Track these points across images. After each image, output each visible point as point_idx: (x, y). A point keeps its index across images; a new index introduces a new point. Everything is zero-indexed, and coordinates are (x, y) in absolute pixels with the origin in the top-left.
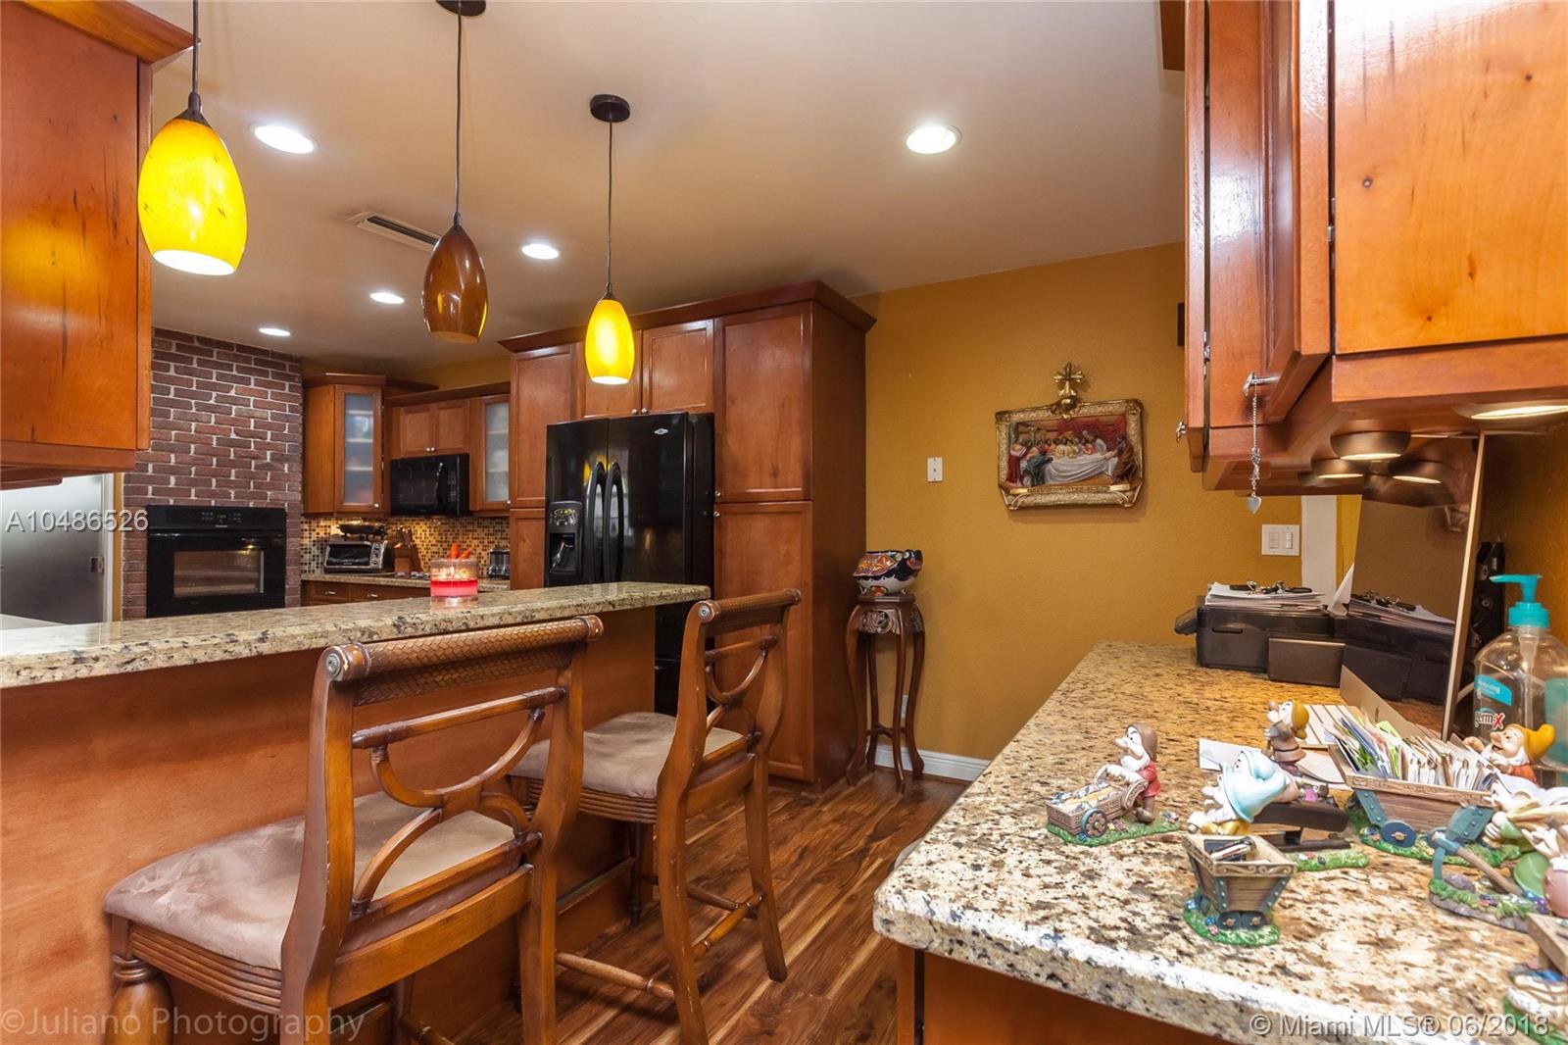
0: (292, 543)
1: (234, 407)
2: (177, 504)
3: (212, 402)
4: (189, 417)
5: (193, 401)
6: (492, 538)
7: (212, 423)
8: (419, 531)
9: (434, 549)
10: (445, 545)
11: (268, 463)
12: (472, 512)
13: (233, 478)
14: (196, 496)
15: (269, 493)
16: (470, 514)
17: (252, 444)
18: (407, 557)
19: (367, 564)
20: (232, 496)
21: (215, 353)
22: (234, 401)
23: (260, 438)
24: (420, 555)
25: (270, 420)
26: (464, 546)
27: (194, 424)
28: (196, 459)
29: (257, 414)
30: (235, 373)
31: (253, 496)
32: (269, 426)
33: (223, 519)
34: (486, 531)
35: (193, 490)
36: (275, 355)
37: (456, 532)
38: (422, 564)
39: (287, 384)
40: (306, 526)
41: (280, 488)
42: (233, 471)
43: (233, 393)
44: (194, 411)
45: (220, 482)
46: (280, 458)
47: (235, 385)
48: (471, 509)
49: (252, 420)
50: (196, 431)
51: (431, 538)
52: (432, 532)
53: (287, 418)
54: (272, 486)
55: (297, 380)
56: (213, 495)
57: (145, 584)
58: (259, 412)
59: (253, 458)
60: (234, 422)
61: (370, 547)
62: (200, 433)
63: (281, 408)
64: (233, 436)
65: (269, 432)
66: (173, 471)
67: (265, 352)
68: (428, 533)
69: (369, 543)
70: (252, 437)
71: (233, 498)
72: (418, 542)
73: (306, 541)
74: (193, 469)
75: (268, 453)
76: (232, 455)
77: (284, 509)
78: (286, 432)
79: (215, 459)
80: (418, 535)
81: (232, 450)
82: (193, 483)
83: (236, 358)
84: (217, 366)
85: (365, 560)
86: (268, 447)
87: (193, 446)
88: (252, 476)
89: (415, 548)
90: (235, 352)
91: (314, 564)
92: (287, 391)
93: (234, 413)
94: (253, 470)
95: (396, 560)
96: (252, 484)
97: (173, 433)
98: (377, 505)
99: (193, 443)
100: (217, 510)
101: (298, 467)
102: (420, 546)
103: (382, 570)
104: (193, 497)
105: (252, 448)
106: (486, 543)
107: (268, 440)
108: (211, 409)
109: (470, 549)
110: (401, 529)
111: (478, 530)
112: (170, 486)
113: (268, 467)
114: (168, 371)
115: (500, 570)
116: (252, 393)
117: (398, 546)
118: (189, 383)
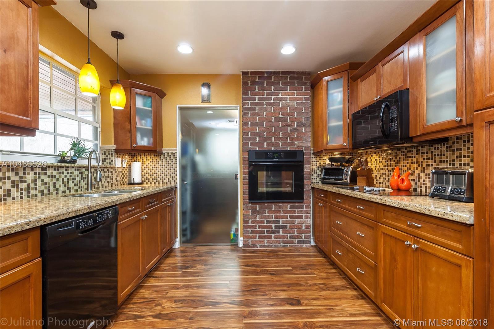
0: (307, 168)
1: (281, 102)
2: (259, 150)
3: (272, 101)
4: (263, 109)
5: (265, 102)
6: (430, 162)
7: (272, 111)
8: (373, 160)
9: (383, 171)
10: (390, 169)
11: (295, 128)
12: (412, 138)
13: (281, 136)
14: (266, 146)
15: (296, 143)
16: (410, 139)
17: (289, 119)
18: (365, 176)
19: (341, 179)
20: (281, 145)
21: (273, 78)
22: (281, 99)
23: (292, 116)
24: (373, 176)
25: (296, 107)
26: (405, 169)
27: (265, 113)
28: (266, 129)
29: (290, 104)
30: (281, 86)
31: (289, 145)
32: (295, 110)
33: (276, 156)
34: (424, 156)
35: (265, 143)
36: (298, 73)
37: (398, 158)
38: (375, 181)
39: (304, 87)
40: (314, 160)
41: (301, 140)
42: (281, 133)
43: (280, 96)
44: (265, 106)
45: (276, 139)
46: (301, 125)
47: (281, 92)
48: (412, 134)
49: (288, 107)
50: (266, 116)
51: (381, 164)
52: (381, 160)
53: (304, 104)
54: (297, 140)
55: (308, 84)
56: (273, 145)
57: (248, 185)
58: (291, 103)
59: (289, 126)
60: (281, 110)
61: (343, 170)
62: (267, 116)
63: (301, 99)
64: (281, 116)
65: (296, 112)
66: (258, 135)
67: (293, 73)
68: (378, 161)
69: (343, 168)
70: (288, 116)
71: (281, 147)
72: (372, 167)
73: (314, 167)
74: (265, 133)
75: (296, 123)
76: (280, 125)
77: (303, 151)
78: (303, 111)
79: (273, 128)
80: (373, 163)
81: (280, 123)
82: (265, 140)
83: (281, 78)
84: (273, 84)
85: (340, 177)
86: (295, 120)
87: (265, 123)
88: (289, 135)
89: (370, 170)
90: (281, 75)
91: (318, 179)
92: (304, 91)
93: (281, 105)
94: (289, 132)
95: (358, 178)
96: (289, 139)
97: (257, 117)
98: (345, 144)
99: (265, 121)
100: (274, 153)
101: (309, 128)
102: (374, 169)
103: (349, 183)
104: (265, 147)
105: (289, 122)
106: (424, 166)
107: (296, 116)
108: (271, 104)
109: (410, 171)
110: (361, 158)
111: (417, 156)
112: (257, 142)
113: (296, 130)
114: (255, 90)
115: (445, 191)
116: (288, 94)
117: (359, 169)
118: (263, 94)
